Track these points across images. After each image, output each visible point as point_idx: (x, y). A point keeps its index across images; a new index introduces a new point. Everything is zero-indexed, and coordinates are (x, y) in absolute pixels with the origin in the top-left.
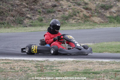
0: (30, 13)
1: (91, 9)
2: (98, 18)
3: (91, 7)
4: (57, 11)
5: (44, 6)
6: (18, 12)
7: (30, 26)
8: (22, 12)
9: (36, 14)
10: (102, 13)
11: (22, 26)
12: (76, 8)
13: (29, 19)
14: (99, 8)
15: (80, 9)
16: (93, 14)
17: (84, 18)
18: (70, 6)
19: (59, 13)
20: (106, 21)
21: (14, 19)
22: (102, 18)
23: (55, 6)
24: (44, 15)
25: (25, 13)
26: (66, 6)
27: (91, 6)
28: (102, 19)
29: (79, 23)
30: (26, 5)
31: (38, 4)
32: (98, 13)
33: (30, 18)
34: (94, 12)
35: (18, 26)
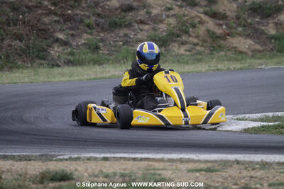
0: (64, 30)
1: (224, 17)
2: (246, 41)
3: (225, 10)
4: (136, 22)
5: (99, 10)
6: (32, 26)
7: (69, 63)
8: (44, 27)
9: (80, 31)
10: (257, 26)
11: (45, 65)
12: (186, 12)
13: (61, 46)
14: (246, 13)
15: (197, 16)
16: (233, 31)
17: (209, 40)
18: (169, 9)
19: (142, 27)
20: (267, 48)
21: (22, 45)
22: (257, 41)
23: (129, 9)
24: (102, 35)
25: (52, 30)
26: (159, 8)
27: (224, 8)
28: (256, 43)
29: (197, 54)
30: (53, 8)
31: (84, 5)
32: (244, 26)
33: (66, 44)
34: (234, 25)
35: (35, 65)
